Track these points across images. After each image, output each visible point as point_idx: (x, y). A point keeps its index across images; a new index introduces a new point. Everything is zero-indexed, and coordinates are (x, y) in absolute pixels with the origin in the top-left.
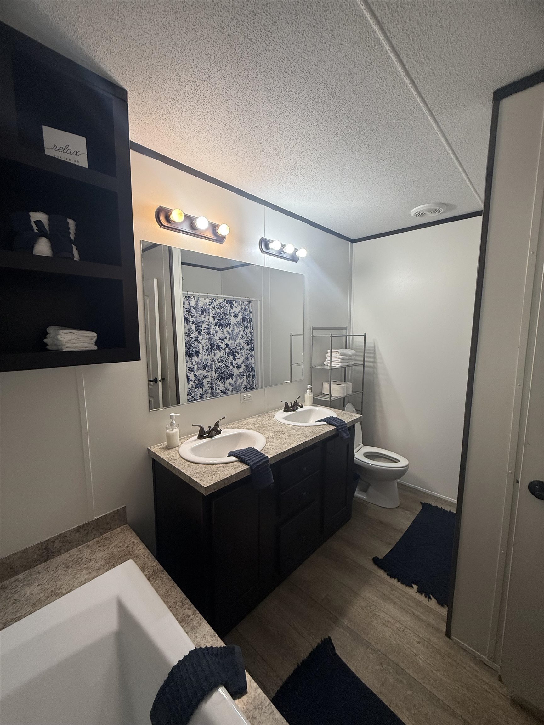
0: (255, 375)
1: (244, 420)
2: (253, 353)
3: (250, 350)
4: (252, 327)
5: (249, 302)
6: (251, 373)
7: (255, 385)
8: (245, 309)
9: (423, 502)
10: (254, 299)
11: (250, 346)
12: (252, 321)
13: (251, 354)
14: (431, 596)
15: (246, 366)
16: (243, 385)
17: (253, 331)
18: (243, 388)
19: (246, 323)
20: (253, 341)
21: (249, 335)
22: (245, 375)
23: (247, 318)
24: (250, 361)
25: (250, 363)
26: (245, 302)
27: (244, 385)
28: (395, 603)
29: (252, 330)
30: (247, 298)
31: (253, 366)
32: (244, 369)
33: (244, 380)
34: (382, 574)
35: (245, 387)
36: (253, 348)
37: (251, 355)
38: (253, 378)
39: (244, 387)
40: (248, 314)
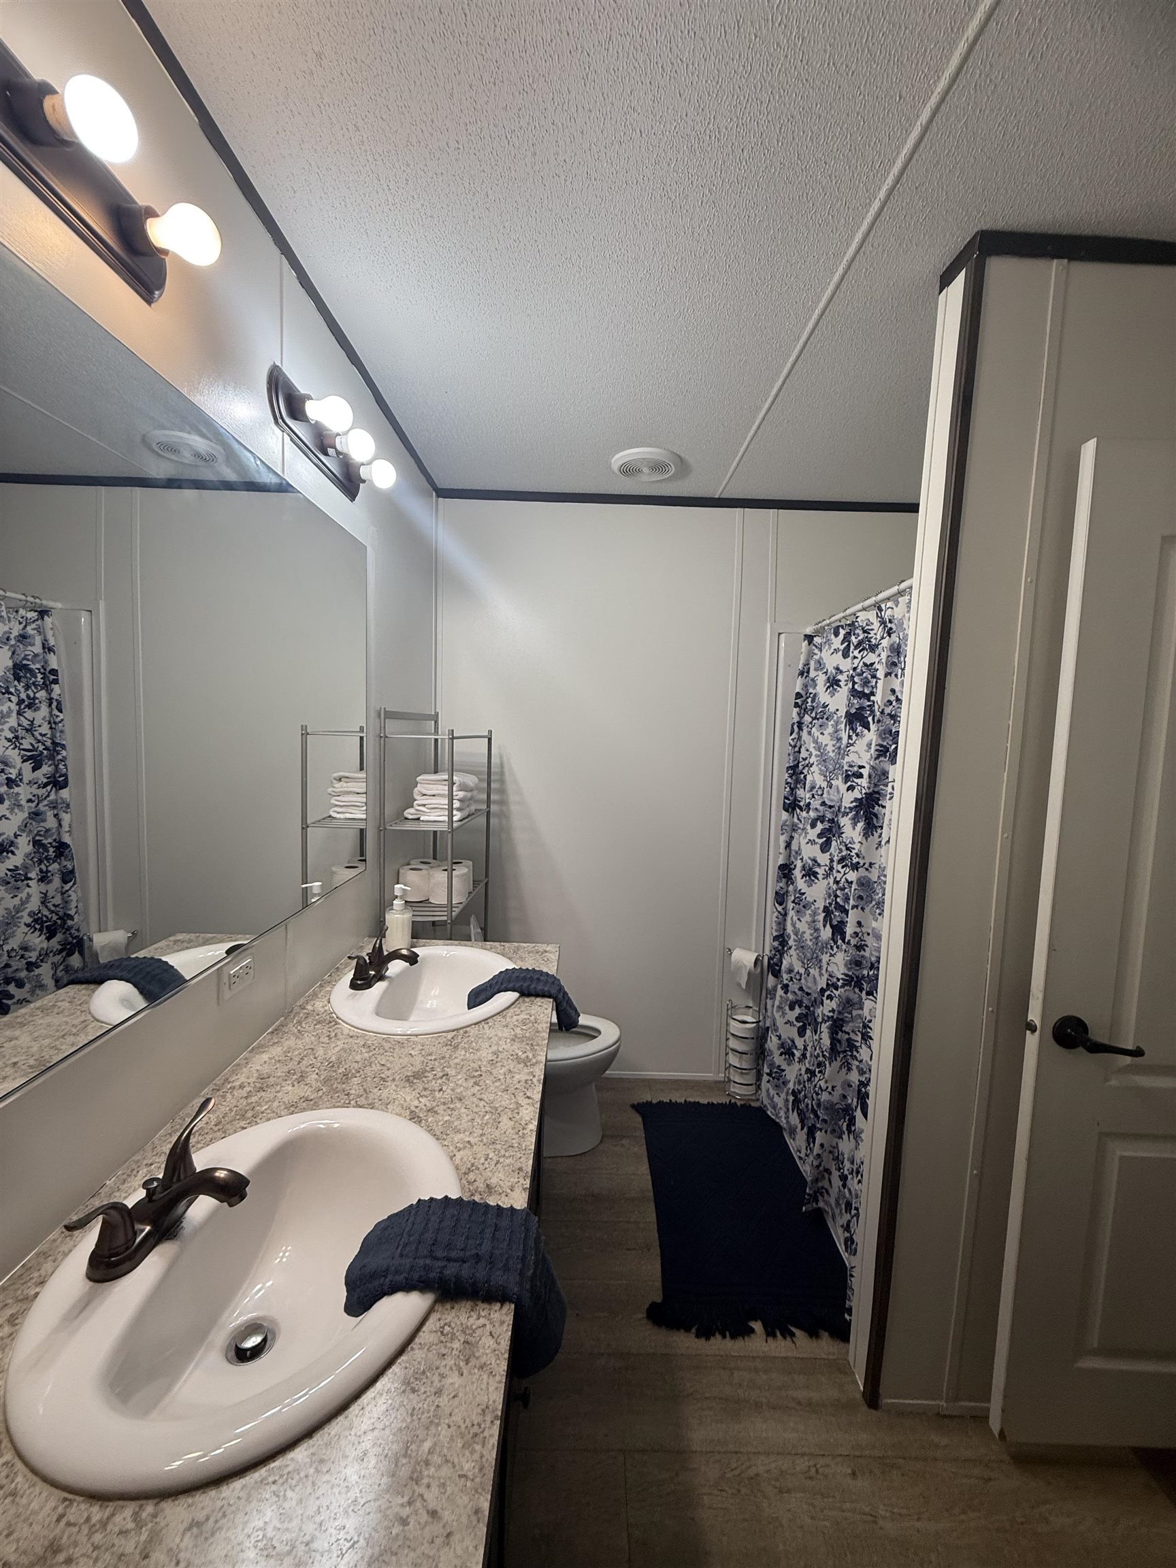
0: (72, 872)
1: (233, 1072)
2: (64, 793)
3: (45, 785)
4: (59, 703)
5: (43, 613)
6: (54, 867)
7: (73, 905)
8: (23, 637)
9: (636, 1103)
10: (59, 605)
11: (46, 769)
12: (56, 682)
13: (52, 797)
14: (793, 1329)
15: (36, 843)
16: (25, 914)
17: (61, 716)
18: (28, 925)
19: (27, 687)
20: (64, 753)
21: (45, 729)
22: (32, 875)
23: (31, 671)
24: (51, 823)
25: (48, 831)
26: (22, 612)
27: (31, 914)
28: (758, 1406)
29: (56, 712)
30: (30, 599)
31: (67, 839)
32: (27, 855)
33: (29, 896)
34: (685, 1343)
35: (35, 921)
36: (65, 775)
37: (51, 802)
38: (65, 882)
39: (29, 920)
40: (36, 655)
